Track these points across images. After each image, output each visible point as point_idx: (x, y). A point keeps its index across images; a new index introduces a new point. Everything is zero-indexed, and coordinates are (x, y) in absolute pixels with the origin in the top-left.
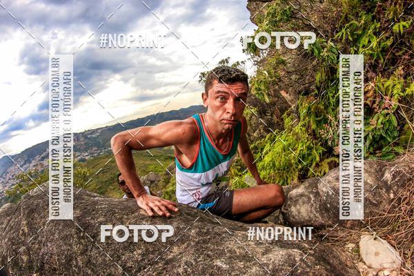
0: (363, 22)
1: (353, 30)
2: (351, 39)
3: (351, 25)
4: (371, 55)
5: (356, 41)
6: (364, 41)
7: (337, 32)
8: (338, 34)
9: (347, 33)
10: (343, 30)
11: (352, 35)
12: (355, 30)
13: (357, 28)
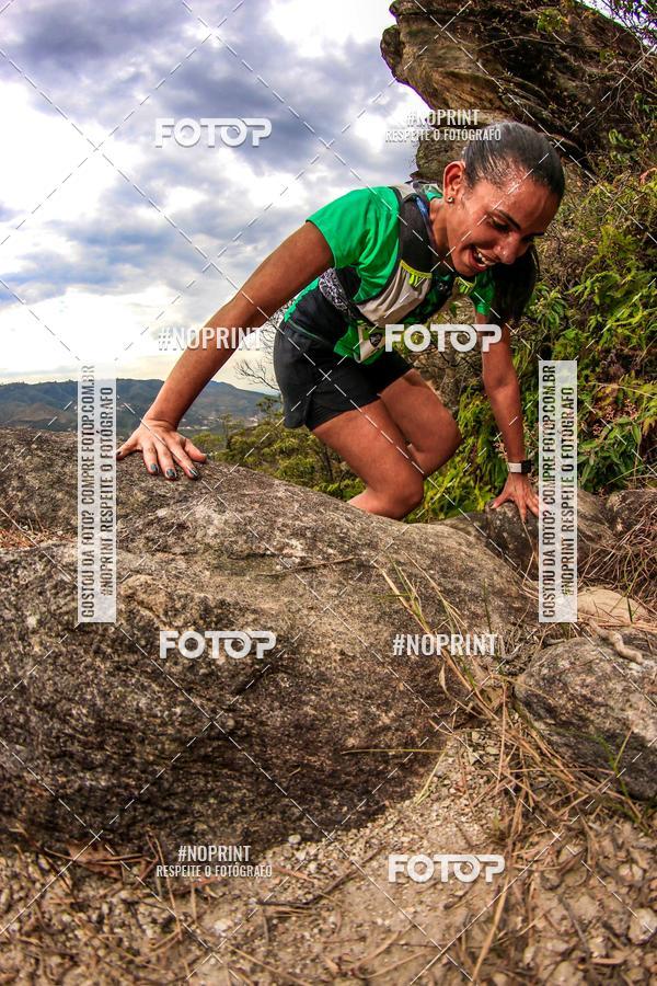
0: (629, 278)
1: (607, 286)
2: (597, 301)
3: (605, 277)
4: (628, 339)
5: (608, 308)
6: (623, 312)
7: (576, 284)
8: (574, 289)
9: (592, 288)
10: (588, 283)
11: (602, 295)
12: (610, 288)
13: (617, 287)
